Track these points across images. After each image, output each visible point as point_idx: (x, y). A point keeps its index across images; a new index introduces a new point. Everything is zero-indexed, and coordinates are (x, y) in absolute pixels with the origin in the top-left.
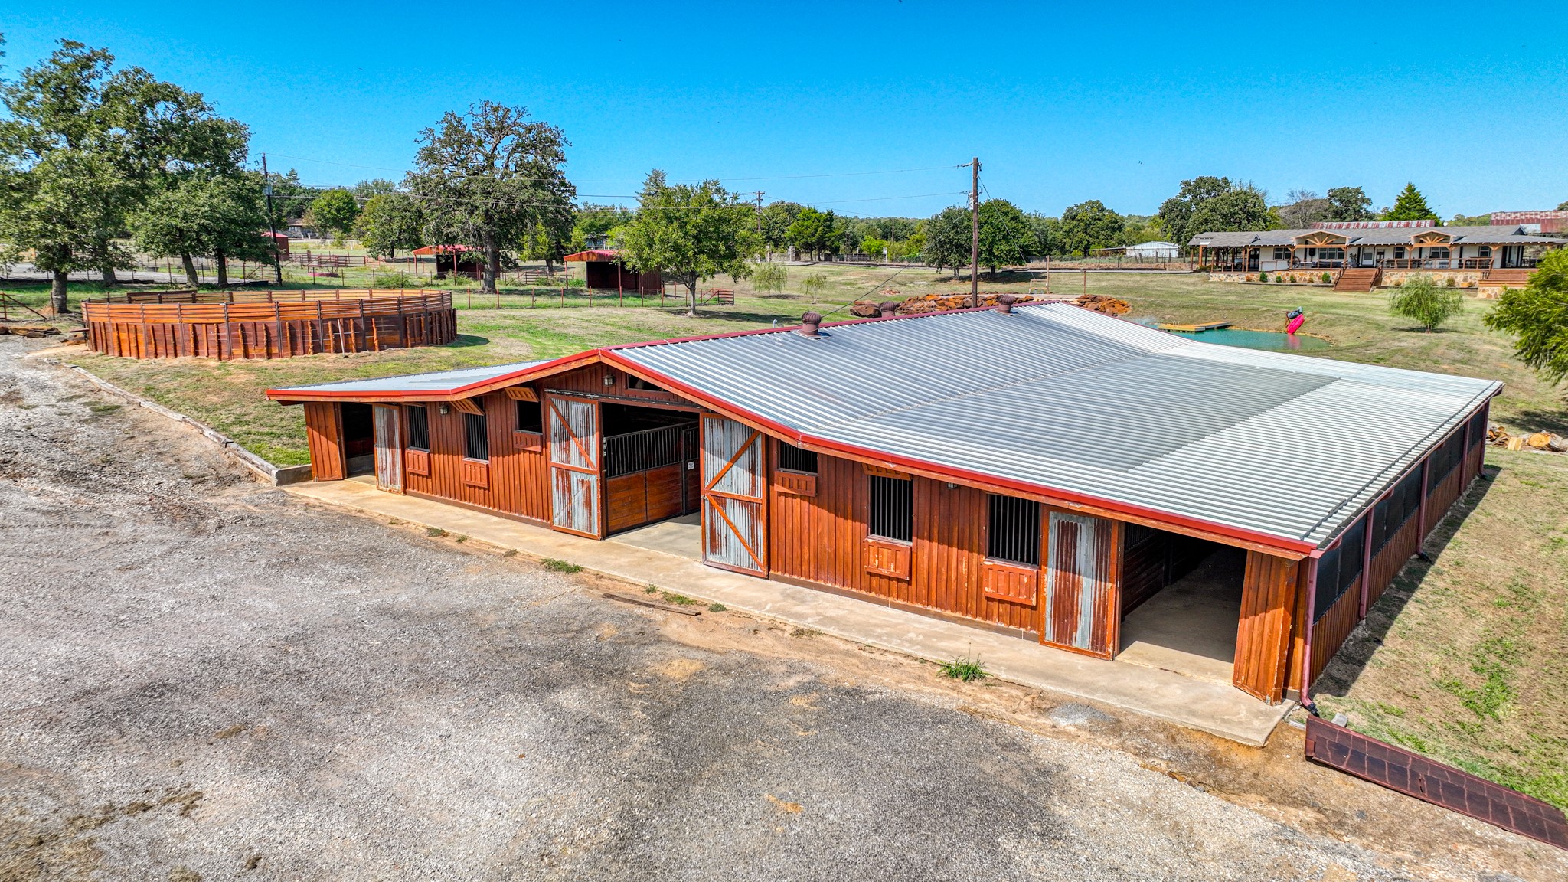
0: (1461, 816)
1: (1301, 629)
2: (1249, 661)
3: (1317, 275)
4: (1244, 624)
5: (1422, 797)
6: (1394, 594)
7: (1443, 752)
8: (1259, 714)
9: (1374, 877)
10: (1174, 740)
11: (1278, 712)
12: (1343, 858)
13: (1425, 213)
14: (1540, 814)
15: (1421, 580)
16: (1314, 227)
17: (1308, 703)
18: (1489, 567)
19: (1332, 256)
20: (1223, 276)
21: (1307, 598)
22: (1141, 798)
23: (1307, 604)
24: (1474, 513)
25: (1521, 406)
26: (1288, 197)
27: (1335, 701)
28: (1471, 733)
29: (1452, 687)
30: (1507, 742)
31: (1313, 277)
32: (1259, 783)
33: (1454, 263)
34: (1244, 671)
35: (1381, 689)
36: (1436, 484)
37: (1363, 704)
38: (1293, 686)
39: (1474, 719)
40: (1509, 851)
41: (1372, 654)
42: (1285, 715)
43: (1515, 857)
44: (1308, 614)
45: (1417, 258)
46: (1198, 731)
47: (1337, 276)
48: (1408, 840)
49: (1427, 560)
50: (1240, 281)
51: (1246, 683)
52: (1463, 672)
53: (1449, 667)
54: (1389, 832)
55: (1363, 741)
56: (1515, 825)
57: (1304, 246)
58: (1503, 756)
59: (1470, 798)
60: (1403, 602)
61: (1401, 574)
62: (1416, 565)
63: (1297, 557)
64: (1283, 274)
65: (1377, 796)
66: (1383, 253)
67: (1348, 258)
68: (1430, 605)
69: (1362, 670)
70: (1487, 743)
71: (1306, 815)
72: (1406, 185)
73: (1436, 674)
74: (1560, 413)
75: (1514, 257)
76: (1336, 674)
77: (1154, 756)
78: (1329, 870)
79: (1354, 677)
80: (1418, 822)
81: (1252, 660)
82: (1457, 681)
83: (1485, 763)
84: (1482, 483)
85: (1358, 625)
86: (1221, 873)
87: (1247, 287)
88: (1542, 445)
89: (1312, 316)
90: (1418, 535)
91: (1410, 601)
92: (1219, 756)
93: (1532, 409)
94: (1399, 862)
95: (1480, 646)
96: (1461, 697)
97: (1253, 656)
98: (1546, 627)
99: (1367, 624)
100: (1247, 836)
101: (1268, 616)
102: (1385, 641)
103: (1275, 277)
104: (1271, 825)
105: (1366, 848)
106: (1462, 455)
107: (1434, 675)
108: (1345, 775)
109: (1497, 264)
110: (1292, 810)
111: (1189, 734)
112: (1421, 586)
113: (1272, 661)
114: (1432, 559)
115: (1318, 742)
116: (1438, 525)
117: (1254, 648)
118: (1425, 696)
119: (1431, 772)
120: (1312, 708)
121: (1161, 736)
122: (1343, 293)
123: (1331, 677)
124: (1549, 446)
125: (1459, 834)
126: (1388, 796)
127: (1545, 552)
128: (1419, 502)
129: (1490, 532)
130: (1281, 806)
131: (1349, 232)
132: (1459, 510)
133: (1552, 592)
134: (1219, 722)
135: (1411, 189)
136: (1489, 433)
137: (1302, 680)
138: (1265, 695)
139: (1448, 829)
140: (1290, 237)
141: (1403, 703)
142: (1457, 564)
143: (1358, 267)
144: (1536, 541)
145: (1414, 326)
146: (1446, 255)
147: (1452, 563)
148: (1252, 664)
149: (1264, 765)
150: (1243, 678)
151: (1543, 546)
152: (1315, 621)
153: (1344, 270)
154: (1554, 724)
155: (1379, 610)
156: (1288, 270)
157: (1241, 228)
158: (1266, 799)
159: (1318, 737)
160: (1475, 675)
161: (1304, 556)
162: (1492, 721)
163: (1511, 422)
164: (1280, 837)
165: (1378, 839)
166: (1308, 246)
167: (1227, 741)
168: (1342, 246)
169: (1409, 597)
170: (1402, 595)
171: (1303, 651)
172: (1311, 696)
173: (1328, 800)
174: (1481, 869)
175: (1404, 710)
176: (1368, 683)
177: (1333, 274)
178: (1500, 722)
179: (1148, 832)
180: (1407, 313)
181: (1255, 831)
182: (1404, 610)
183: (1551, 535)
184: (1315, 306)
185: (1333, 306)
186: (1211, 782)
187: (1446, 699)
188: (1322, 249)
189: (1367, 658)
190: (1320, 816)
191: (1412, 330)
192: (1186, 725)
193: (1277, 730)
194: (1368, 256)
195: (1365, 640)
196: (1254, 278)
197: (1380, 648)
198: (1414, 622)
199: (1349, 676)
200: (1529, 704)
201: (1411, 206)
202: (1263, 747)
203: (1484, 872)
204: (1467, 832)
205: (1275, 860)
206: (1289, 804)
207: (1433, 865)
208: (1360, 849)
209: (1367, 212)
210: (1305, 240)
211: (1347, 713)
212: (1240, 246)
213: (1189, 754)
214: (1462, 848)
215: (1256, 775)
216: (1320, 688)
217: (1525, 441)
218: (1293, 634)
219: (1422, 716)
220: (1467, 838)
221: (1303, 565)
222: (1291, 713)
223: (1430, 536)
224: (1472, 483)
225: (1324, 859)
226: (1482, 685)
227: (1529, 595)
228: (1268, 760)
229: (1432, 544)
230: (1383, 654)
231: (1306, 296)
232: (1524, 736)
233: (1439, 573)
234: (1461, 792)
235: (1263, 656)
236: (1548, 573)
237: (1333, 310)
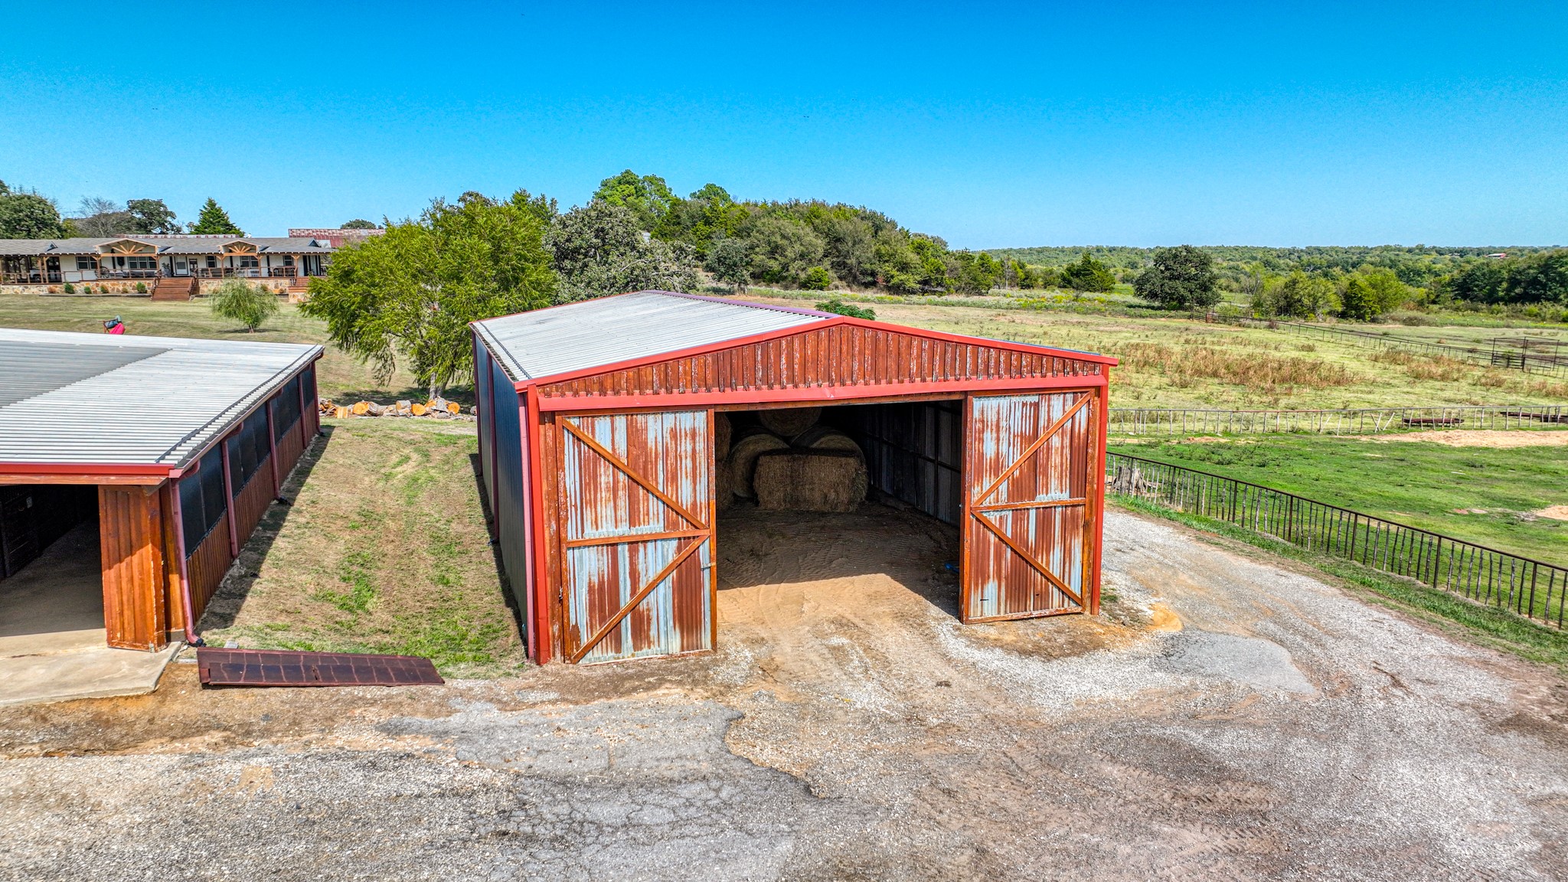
0: (352, 688)
1: (173, 564)
2: (122, 614)
3: (131, 285)
4: (109, 576)
5: (318, 684)
6: (261, 534)
7: (328, 644)
8: (143, 664)
9: (287, 763)
10: (44, 719)
11: (165, 656)
12: (255, 759)
13: (229, 228)
14: (412, 665)
15: (284, 520)
16: (119, 237)
17: (195, 639)
18: (340, 500)
19: (143, 265)
20: (19, 288)
21: (175, 529)
22: (11, 788)
23: (176, 536)
24: (319, 463)
25: (342, 389)
26: (83, 205)
27: (223, 633)
28: (350, 628)
29: (327, 598)
30: (379, 627)
31: (126, 287)
32: (156, 727)
33: (264, 272)
34: (118, 626)
35: (264, 613)
36: (282, 434)
37: (250, 629)
38: (177, 626)
39: (349, 617)
40: (395, 700)
41: (251, 586)
42: (173, 656)
43: (400, 703)
44: (178, 548)
45: (229, 266)
46: (74, 701)
47: (152, 285)
48: (312, 723)
49: (286, 503)
50: (41, 293)
51: (123, 638)
52: (333, 584)
53: (321, 582)
54: (295, 723)
55: (256, 655)
56: (396, 679)
57: (111, 255)
58: (378, 638)
59: (357, 671)
60: (271, 539)
61: (265, 517)
62: (278, 509)
63: (156, 481)
64: (91, 285)
65: (277, 698)
66: (196, 263)
67: (161, 267)
68: (296, 538)
69: (243, 602)
70: (363, 632)
71: (212, 738)
72: (206, 200)
73: (311, 590)
74: (372, 391)
75: (314, 267)
76: (218, 610)
77: (21, 744)
78: (244, 774)
79: (238, 609)
80: (318, 705)
81: (126, 612)
82: (330, 591)
83: (365, 646)
84: (322, 439)
85: (233, 566)
86: (128, 821)
87: (52, 300)
88: (364, 412)
89: (132, 324)
90: (274, 481)
91: (278, 537)
92: (105, 717)
93: (350, 390)
94: (308, 744)
95: (344, 561)
96: (336, 603)
97: (126, 607)
98: (392, 538)
99: (241, 563)
100: (152, 777)
101: (136, 558)
102: (261, 574)
103: (83, 288)
104: (177, 758)
105: (275, 744)
106: (300, 412)
107: (310, 591)
108: (244, 690)
109: (301, 273)
110: (198, 739)
111: (63, 707)
112: (285, 524)
113: (148, 605)
114: (291, 502)
115: (212, 668)
116: (291, 474)
117: (125, 598)
118: (305, 609)
119: (322, 662)
120: (200, 644)
121: (27, 721)
122: (162, 303)
123: (215, 614)
124: (369, 412)
125: (354, 702)
126: (287, 694)
127: (381, 484)
128: (270, 449)
129: (335, 475)
130: (185, 740)
131: (156, 242)
132: (307, 462)
133: (392, 511)
134: (98, 684)
135: (212, 204)
136: (320, 407)
137: (185, 618)
138: (147, 643)
139: (344, 701)
140: (94, 246)
141: (288, 620)
142: (313, 502)
143: (173, 276)
144: (373, 477)
145: (238, 328)
146: (256, 264)
147: (308, 502)
148: (126, 616)
149: (158, 708)
150: (119, 635)
151: (378, 480)
152: (187, 555)
153: (159, 280)
154: (411, 603)
155: (250, 550)
156: (97, 280)
157: (29, 235)
158: (167, 739)
159: (211, 664)
160: (344, 585)
161: (163, 478)
162: (364, 614)
163: (337, 402)
164: (188, 765)
165: (285, 732)
166: (116, 255)
167: (111, 699)
168: (153, 255)
169: (276, 535)
170: (269, 534)
171: (180, 588)
172: (197, 632)
173: (232, 717)
174: (376, 721)
175: (289, 624)
176: (252, 613)
177: (148, 284)
178: (371, 614)
179: (28, 818)
180: (229, 314)
181: (160, 769)
182: (274, 545)
183: (383, 471)
184: (134, 315)
185: (153, 315)
186: (100, 745)
187: (323, 608)
188: (130, 258)
189: (247, 591)
190: (225, 734)
191: (236, 331)
192: (57, 700)
193: (166, 672)
194: (181, 265)
195: (241, 577)
196: (57, 289)
197: (258, 580)
198: (284, 554)
199: (232, 609)
200: (390, 595)
201: (214, 220)
202: (154, 692)
203: (378, 723)
204: (360, 698)
205: (187, 787)
206: (193, 735)
207: (337, 735)
208: (270, 746)
209: (173, 226)
210: (110, 249)
211: (237, 640)
212: (34, 254)
213: (68, 727)
214: (357, 712)
215: (151, 721)
216: (205, 626)
217: (349, 411)
218: (166, 572)
219: (306, 625)
220: (360, 703)
221: (164, 491)
222: (179, 654)
223: (285, 485)
224: (313, 439)
225: (238, 766)
226: (352, 590)
227: (374, 516)
228: (163, 702)
229: (288, 491)
230: (262, 584)
231: (123, 306)
232: (390, 619)
233: (299, 512)
234: (348, 669)
235: (137, 603)
236: (386, 498)
237: (155, 318)
